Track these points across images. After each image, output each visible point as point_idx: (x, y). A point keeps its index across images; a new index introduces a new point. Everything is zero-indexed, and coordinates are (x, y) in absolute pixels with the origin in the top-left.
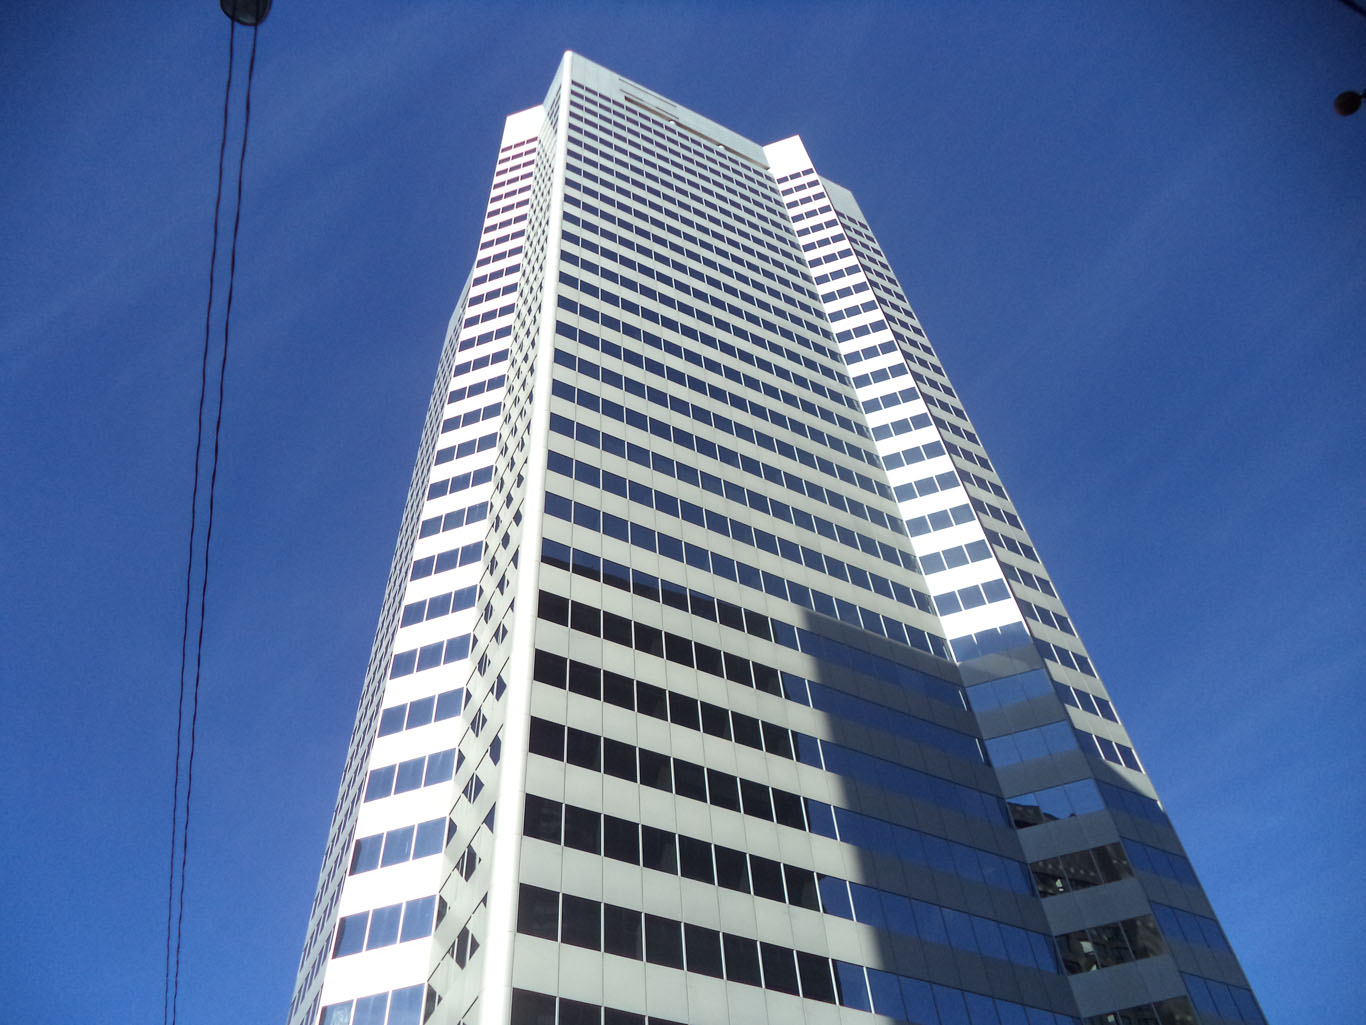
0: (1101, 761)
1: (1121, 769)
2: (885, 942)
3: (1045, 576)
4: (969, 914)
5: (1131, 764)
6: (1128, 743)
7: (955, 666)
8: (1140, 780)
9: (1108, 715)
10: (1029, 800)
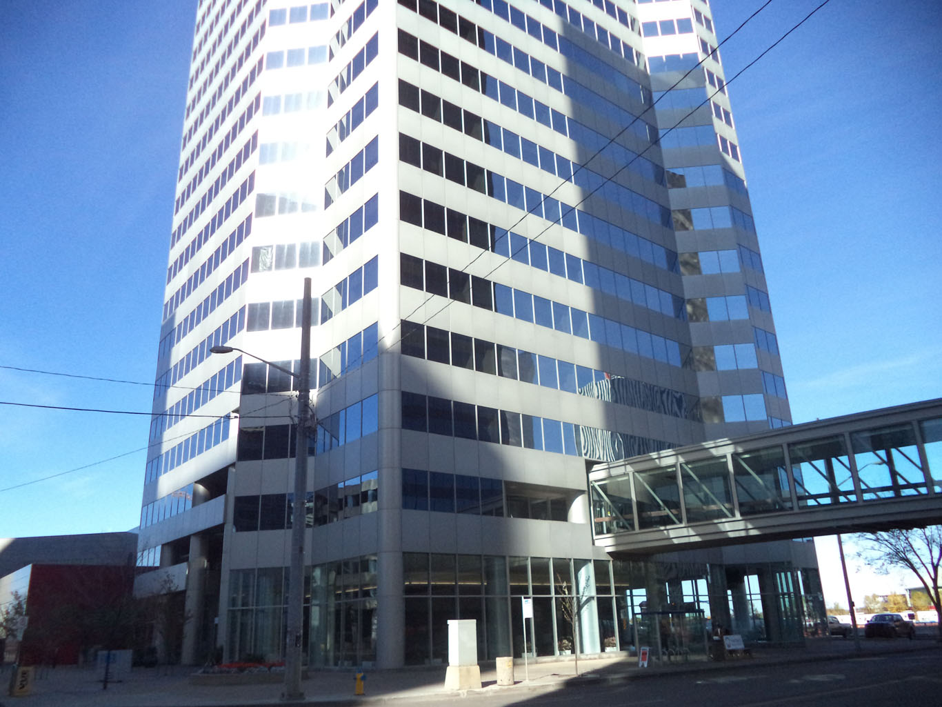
0: (720, 154)
1: (729, 158)
2: (592, 246)
3: (710, 16)
4: (637, 236)
5: (735, 156)
6: (736, 143)
7: (648, 75)
8: (738, 167)
9: (728, 122)
10: (679, 172)
